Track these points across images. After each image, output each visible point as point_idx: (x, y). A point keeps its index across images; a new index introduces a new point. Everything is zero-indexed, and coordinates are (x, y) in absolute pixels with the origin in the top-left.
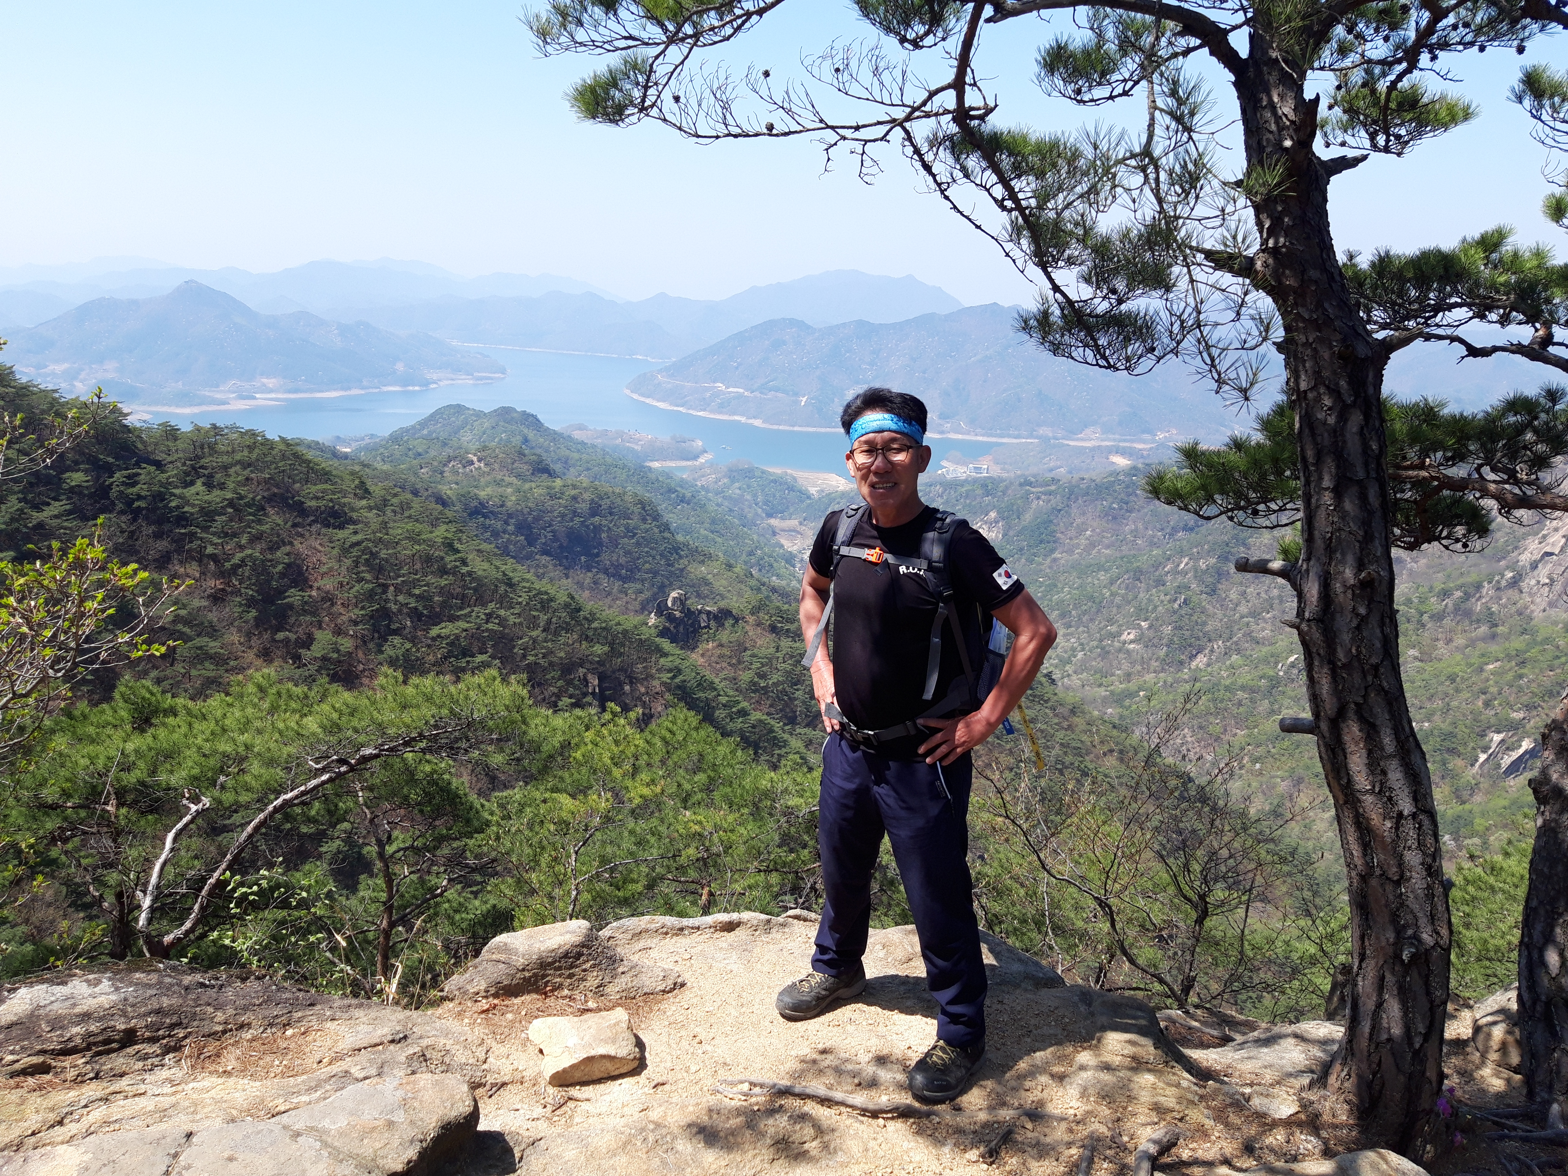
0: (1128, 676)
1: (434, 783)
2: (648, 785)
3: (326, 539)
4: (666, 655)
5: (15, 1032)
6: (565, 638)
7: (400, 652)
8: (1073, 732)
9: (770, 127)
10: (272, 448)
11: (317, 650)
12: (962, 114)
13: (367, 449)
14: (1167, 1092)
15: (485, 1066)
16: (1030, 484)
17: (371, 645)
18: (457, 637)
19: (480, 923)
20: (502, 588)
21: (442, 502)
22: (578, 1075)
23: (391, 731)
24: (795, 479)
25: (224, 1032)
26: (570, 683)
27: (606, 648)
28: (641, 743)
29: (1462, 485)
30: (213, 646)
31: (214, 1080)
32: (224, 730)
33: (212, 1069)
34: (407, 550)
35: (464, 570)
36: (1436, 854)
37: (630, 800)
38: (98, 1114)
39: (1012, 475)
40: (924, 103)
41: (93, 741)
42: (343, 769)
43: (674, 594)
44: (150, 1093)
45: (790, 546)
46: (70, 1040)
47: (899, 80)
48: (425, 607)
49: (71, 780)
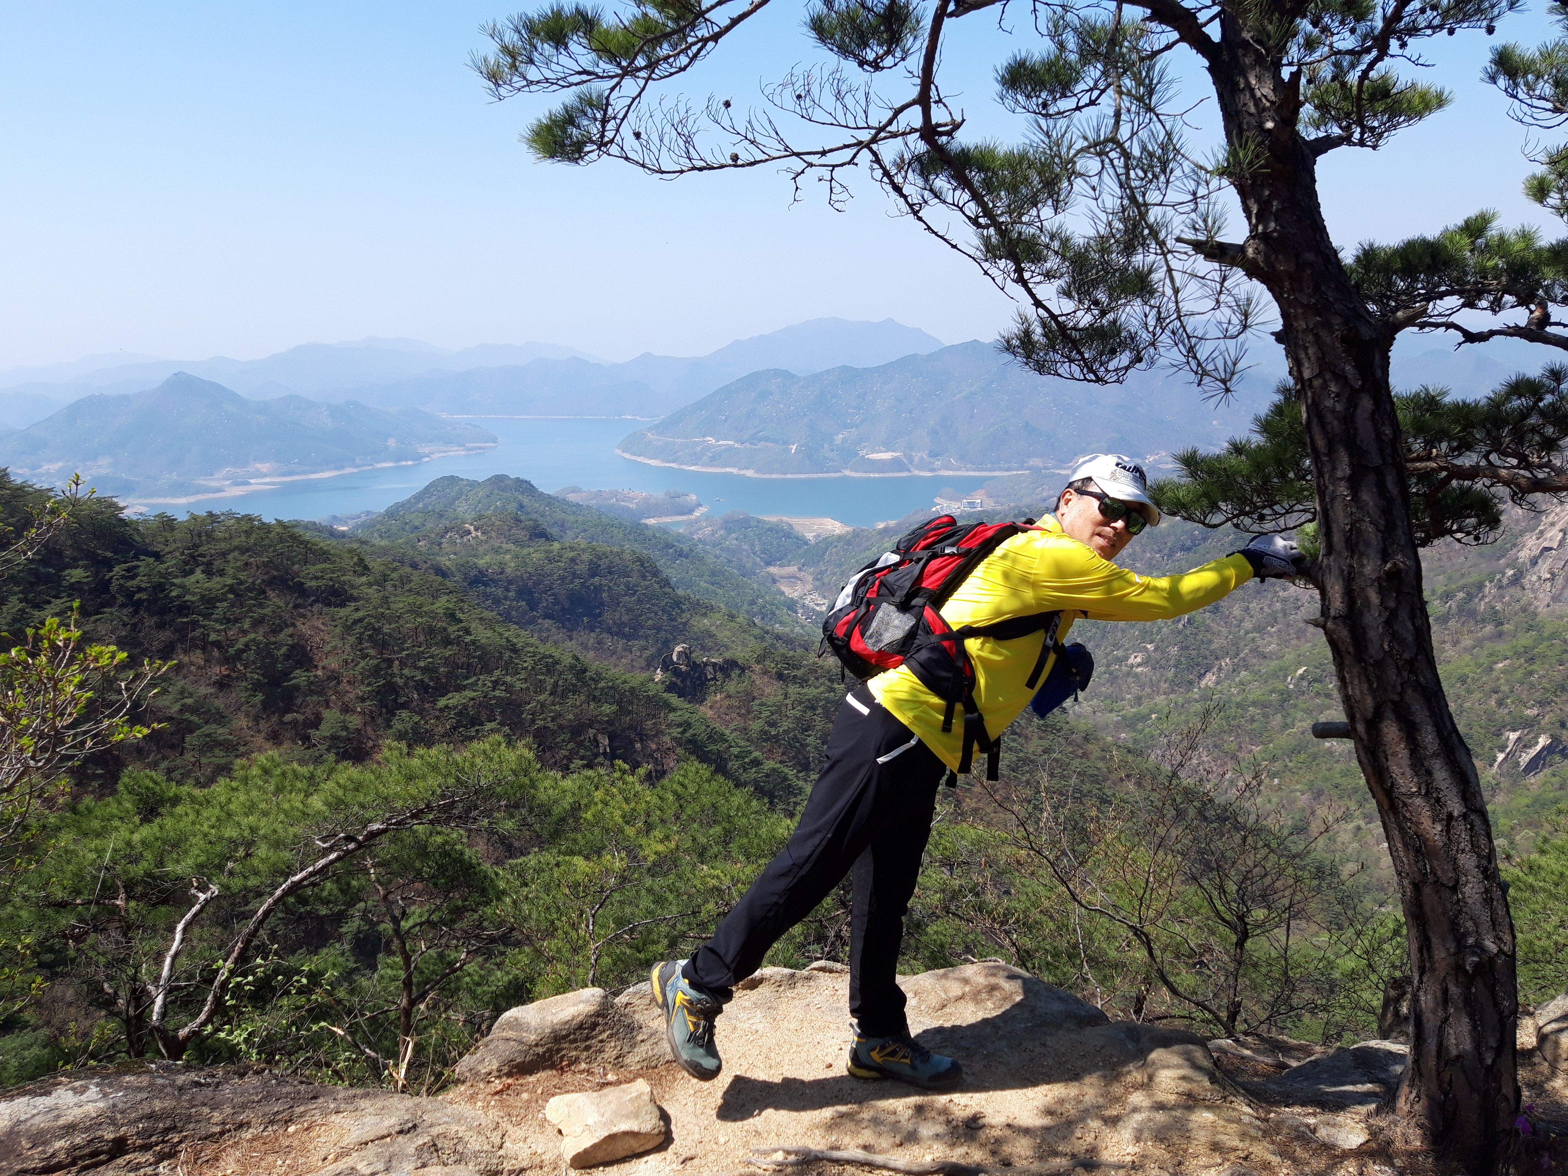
0: (1138, 700)
1: (446, 854)
2: (662, 841)
3: (328, 618)
4: (674, 710)
6: (574, 700)
7: (409, 726)
8: (1088, 759)
9: (735, 158)
10: (269, 532)
11: (325, 729)
12: (929, 132)
13: (363, 525)
14: (1229, 1130)
15: (501, 1152)
17: (379, 721)
18: (465, 706)
19: (502, 995)
20: (507, 655)
21: (442, 573)
22: (600, 1155)
23: (398, 804)
24: (790, 526)
25: (222, 1133)
26: (580, 744)
27: (615, 707)
28: (655, 800)
29: (1473, 473)
30: (221, 732)
32: (229, 815)
34: (409, 624)
35: (468, 639)
36: (1491, 855)
37: (645, 858)
40: (890, 122)
41: (98, 835)
42: (352, 846)
43: (678, 649)
45: (791, 592)
46: (53, 1155)
47: (863, 102)
48: (431, 679)
49: (79, 876)
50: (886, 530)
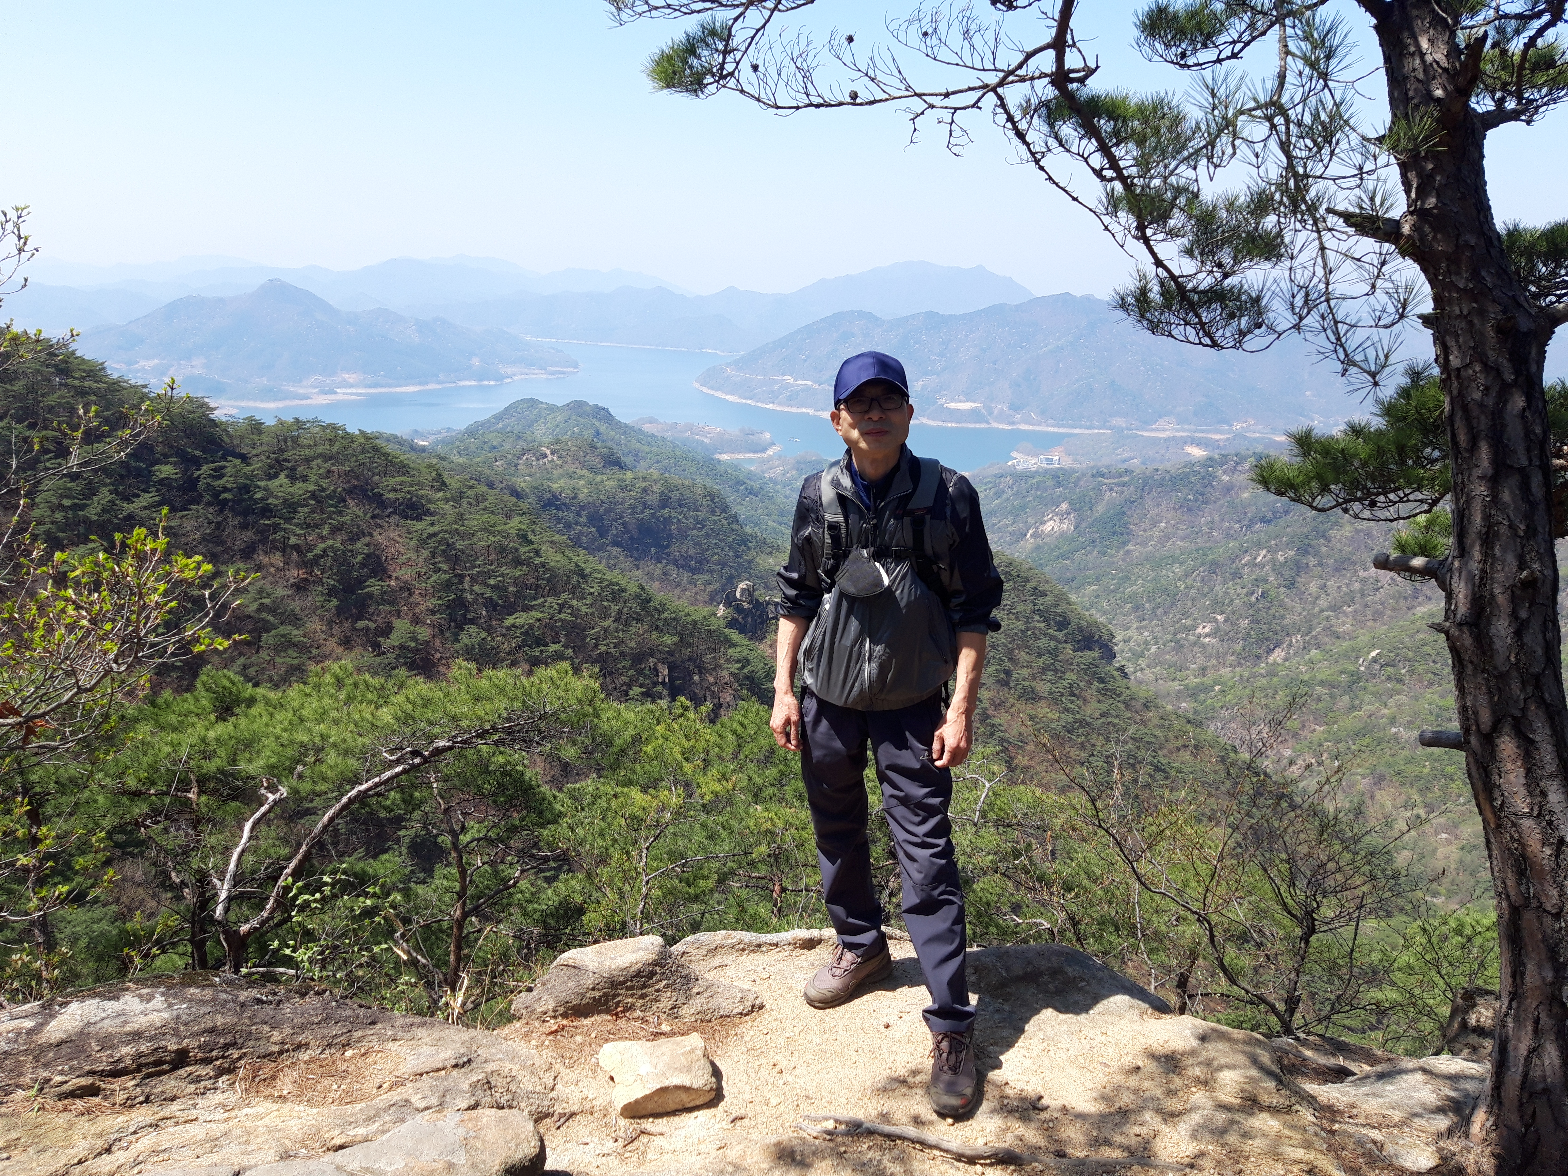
0: (1203, 671)
1: (507, 774)
2: (719, 780)
3: (404, 530)
4: (734, 645)
5: (65, 1050)
6: (636, 628)
7: (476, 642)
8: (1146, 726)
9: (854, 96)
10: (352, 442)
11: (395, 639)
12: (1061, 77)
13: (443, 442)
14: (1293, 1141)
15: (553, 1095)
16: (1103, 475)
17: (448, 634)
18: (531, 627)
19: (552, 914)
20: (575, 579)
21: (517, 494)
22: (651, 1107)
23: (465, 723)
25: (281, 1053)
26: (640, 672)
27: (676, 639)
28: (712, 738)
30: (296, 634)
31: (269, 1106)
32: (302, 720)
33: (267, 1093)
34: (482, 541)
35: (538, 561)
37: (702, 796)
38: (147, 1141)
39: (1084, 466)
40: (1020, 66)
41: (174, 729)
42: (417, 761)
43: (742, 585)
44: (201, 1119)
46: (119, 1060)
47: (992, 43)
48: (500, 597)
49: (153, 767)
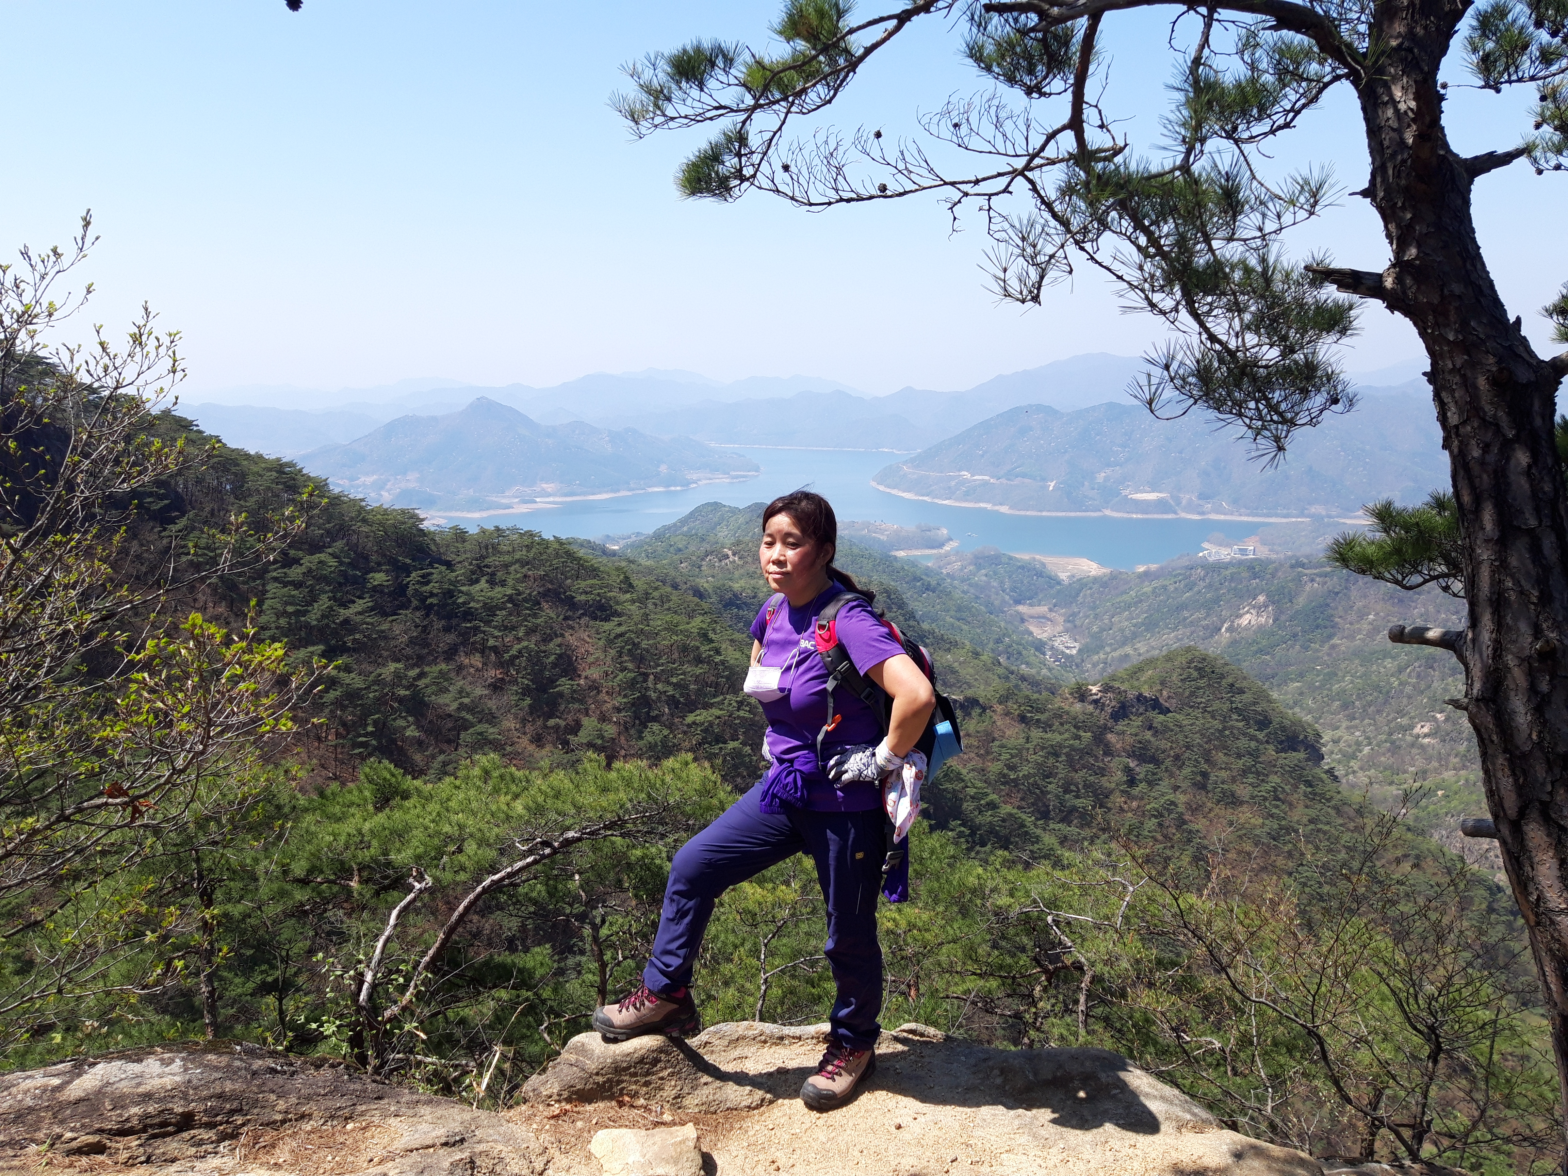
0: (1423, 774)
1: (646, 867)
3: (593, 631)
7: (658, 738)
8: (1361, 834)
9: (883, 188)
10: (548, 548)
11: (583, 737)
12: (1085, 158)
13: (632, 546)
16: (1303, 565)
17: (632, 732)
18: (711, 724)
21: (699, 594)
23: (592, 815)
24: (1043, 565)
25: (284, 1122)
30: (492, 732)
33: (264, 1160)
34: (666, 641)
35: (718, 659)
39: (1282, 556)
40: (1043, 148)
41: (337, 820)
42: (547, 851)
45: (1040, 633)
48: (682, 695)
49: (316, 855)
50: (1146, 574)
